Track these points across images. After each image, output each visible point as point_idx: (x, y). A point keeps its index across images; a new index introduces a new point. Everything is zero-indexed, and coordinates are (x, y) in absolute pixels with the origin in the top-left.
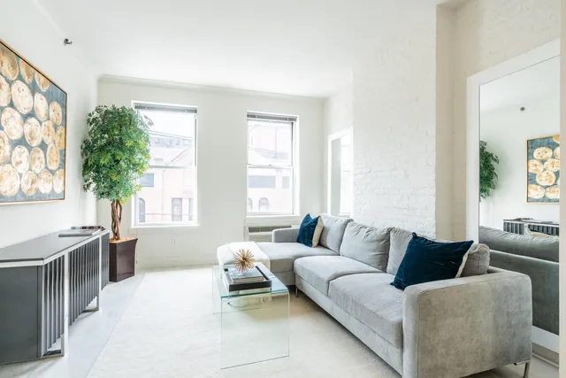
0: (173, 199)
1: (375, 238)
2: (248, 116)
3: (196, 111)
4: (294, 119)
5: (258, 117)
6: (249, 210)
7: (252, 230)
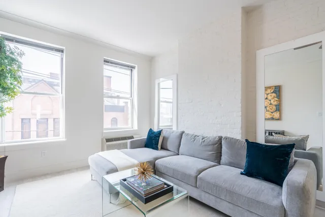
0: (22, 119)
1: (211, 143)
2: (104, 61)
3: (62, 51)
4: (134, 67)
5: (111, 63)
6: (105, 127)
7: (108, 140)
